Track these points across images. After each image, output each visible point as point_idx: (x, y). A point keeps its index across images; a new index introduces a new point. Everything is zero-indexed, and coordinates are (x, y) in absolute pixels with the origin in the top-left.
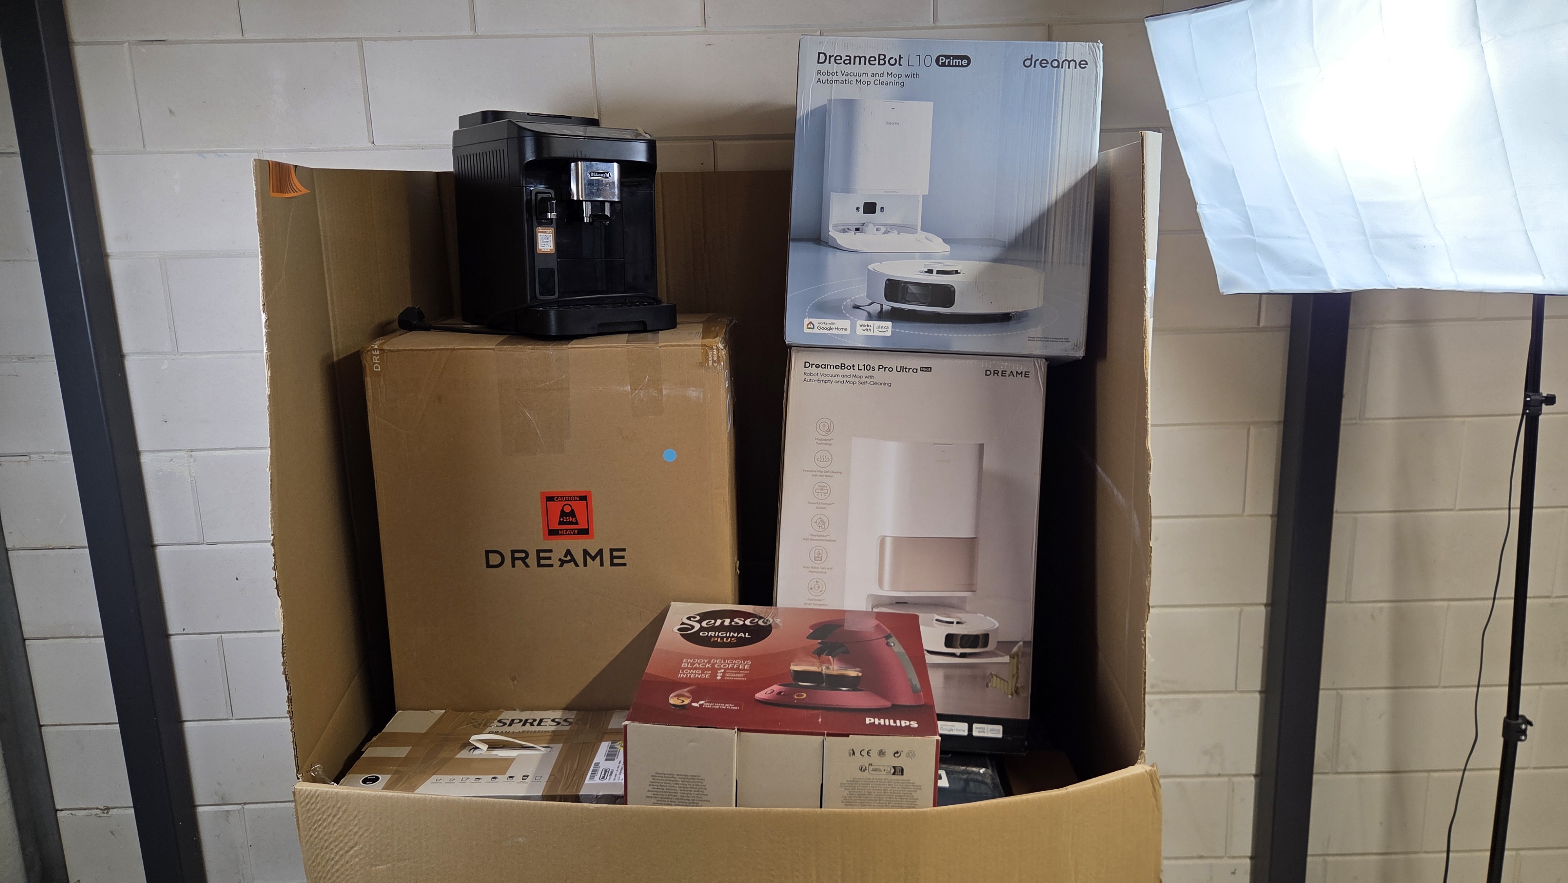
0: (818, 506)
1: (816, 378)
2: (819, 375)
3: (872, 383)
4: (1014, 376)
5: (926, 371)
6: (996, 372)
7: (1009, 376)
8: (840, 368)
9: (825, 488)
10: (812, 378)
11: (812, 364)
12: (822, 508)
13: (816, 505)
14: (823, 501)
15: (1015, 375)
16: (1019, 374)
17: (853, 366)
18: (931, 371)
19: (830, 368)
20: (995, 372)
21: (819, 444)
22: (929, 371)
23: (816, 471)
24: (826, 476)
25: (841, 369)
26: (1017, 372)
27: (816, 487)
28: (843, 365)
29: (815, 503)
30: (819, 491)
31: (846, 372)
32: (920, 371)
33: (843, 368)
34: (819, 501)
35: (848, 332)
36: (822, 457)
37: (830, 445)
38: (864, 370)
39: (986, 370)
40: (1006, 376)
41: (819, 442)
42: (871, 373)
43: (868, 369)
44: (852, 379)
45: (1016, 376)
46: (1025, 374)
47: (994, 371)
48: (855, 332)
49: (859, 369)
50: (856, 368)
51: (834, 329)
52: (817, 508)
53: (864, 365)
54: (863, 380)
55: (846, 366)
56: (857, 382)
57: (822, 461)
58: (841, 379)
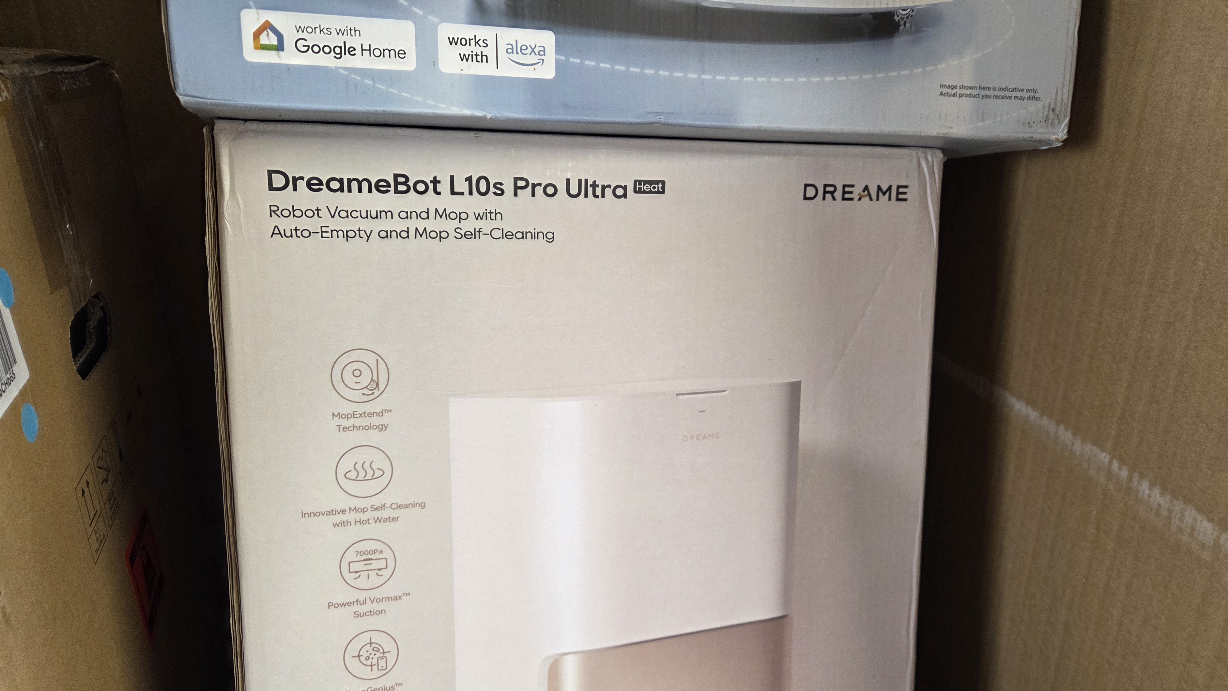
0: (362, 609)
1: (313, 224)
2: (324, 213)
3: (497, 234)
4: (871, 199)
5: (650, 192)
6: (829, 191)
7: (860, 199)
8: (392, 189)
9: (377, 556)
10: (302, 223)
11: (295, 180)
12: (372, 613)
13: (355, 608)
14: (376, 594)
15: (874, 195)
16: (884, 194)
17: (435, 182)
18: (663, 192)
19: (360, 190)
20: (828, 189)
21: (345, 429)
22: (658, 192)
23: (343, 511)
24: (377, 520)
25: (396, 191)
26: (879, 188)
27: (351, 555)
28: (402, 180)
29: (349, 604)
30: (360, 566)
31: (412, 201)
32: (635, 192)
33: (402, 188)
34: (362, 595)
35: (409, 64)
36: (358, 467)
37: (383, 428)
38: (471, 193)
39: (806, 186)
40: (852, 199)
41: (345, 423)
42: (491, 202)
43: (483, 189)
44: (432, 225)
45: (878, 199)
46: (898, 193)
47: (826, 186)
48: (435, 64)
49: (453, 193)
50: (444, 187)
51: (358, 51)
52: (357, 615)
53: (469, 179)
54: (470, 225)
55: (411, 183)
56: (452, 233)
57: (361, 477)
58: (399, 225)
